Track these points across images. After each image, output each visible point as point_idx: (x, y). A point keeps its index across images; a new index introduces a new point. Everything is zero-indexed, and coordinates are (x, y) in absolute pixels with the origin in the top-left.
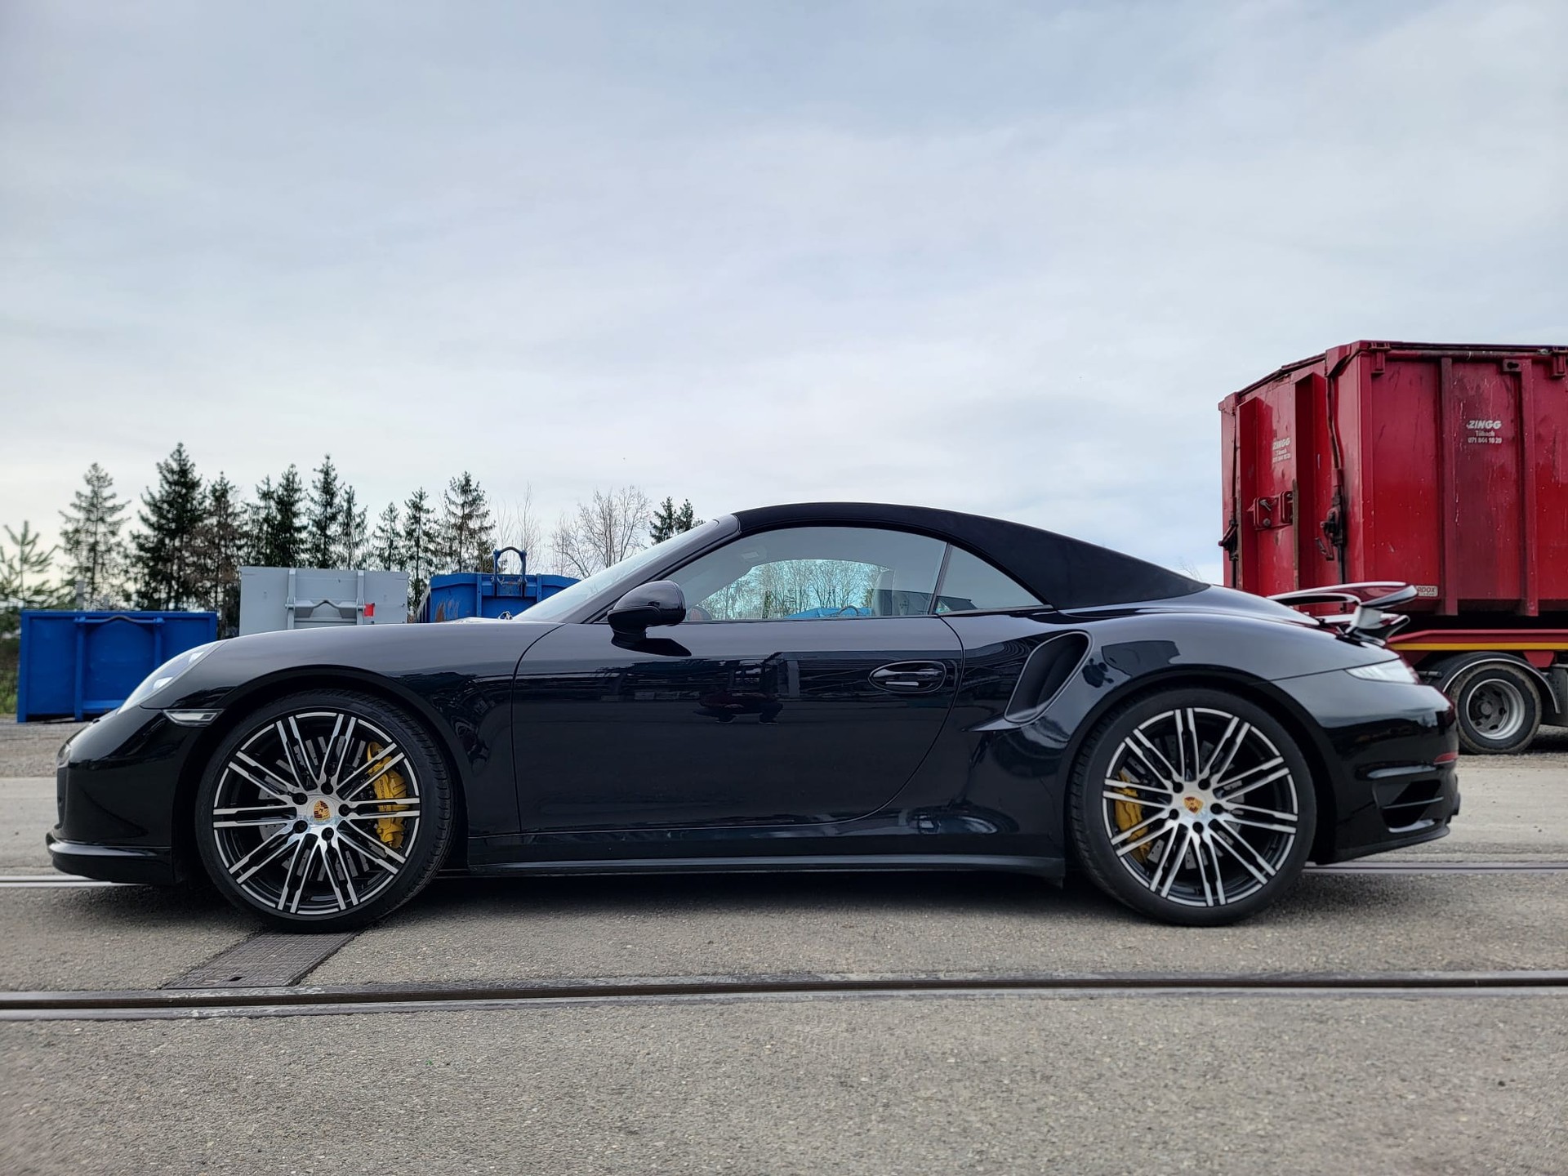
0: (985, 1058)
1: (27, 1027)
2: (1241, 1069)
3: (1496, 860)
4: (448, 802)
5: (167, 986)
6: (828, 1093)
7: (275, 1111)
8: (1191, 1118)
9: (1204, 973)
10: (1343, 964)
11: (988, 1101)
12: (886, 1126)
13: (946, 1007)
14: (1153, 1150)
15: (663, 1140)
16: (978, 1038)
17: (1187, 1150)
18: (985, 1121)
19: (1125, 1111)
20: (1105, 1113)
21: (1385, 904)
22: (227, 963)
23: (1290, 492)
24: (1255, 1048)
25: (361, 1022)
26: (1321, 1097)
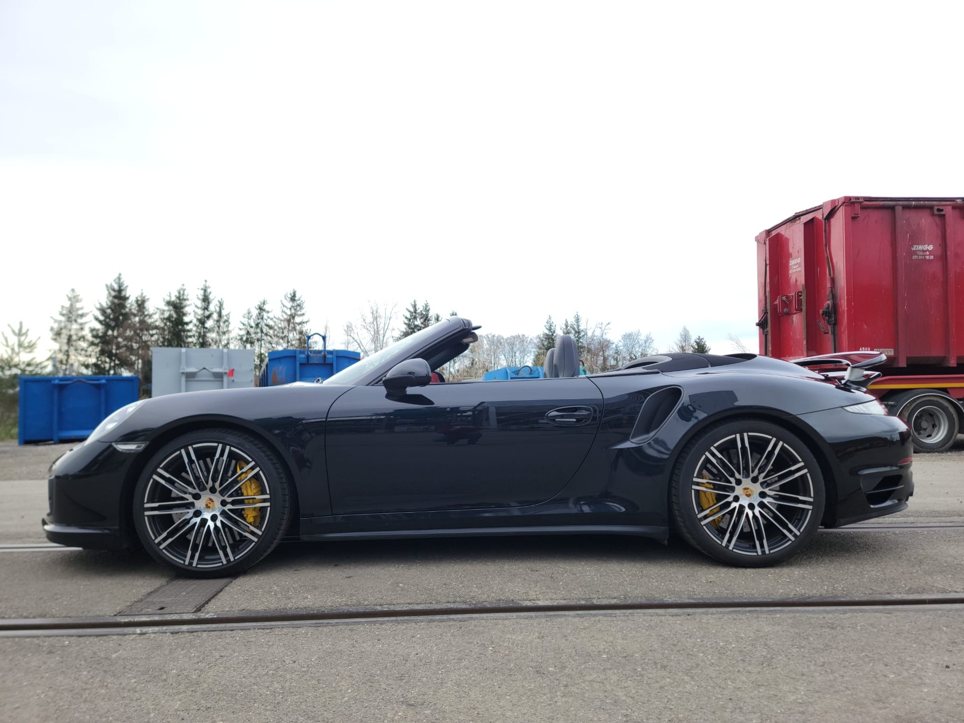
0: (625, 654)
1: (36, 641)
2: (784, 659)
3: (934, 522)
4: (287, 497)
5: (120, 614)
6: (529, 678)
7: (190, 693)
8: (756, 692)
9: (757, 598)
10: (844, 591)
11: (629, 682)
12: (566, 699)
13: (599, 621)
14: (734, 713)
15: (430, 709)
16: (620, 641)
17: (755, 713)
18: (628, 695)
19: (714, 688)
20: (702, 689)
21: (867, 551)
22: (156, 598)
23: (801, 292)
24: (793, 646)
25: (240, 635)
26: (836, 677)
